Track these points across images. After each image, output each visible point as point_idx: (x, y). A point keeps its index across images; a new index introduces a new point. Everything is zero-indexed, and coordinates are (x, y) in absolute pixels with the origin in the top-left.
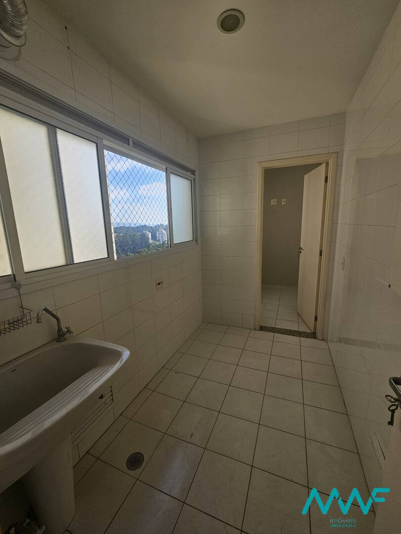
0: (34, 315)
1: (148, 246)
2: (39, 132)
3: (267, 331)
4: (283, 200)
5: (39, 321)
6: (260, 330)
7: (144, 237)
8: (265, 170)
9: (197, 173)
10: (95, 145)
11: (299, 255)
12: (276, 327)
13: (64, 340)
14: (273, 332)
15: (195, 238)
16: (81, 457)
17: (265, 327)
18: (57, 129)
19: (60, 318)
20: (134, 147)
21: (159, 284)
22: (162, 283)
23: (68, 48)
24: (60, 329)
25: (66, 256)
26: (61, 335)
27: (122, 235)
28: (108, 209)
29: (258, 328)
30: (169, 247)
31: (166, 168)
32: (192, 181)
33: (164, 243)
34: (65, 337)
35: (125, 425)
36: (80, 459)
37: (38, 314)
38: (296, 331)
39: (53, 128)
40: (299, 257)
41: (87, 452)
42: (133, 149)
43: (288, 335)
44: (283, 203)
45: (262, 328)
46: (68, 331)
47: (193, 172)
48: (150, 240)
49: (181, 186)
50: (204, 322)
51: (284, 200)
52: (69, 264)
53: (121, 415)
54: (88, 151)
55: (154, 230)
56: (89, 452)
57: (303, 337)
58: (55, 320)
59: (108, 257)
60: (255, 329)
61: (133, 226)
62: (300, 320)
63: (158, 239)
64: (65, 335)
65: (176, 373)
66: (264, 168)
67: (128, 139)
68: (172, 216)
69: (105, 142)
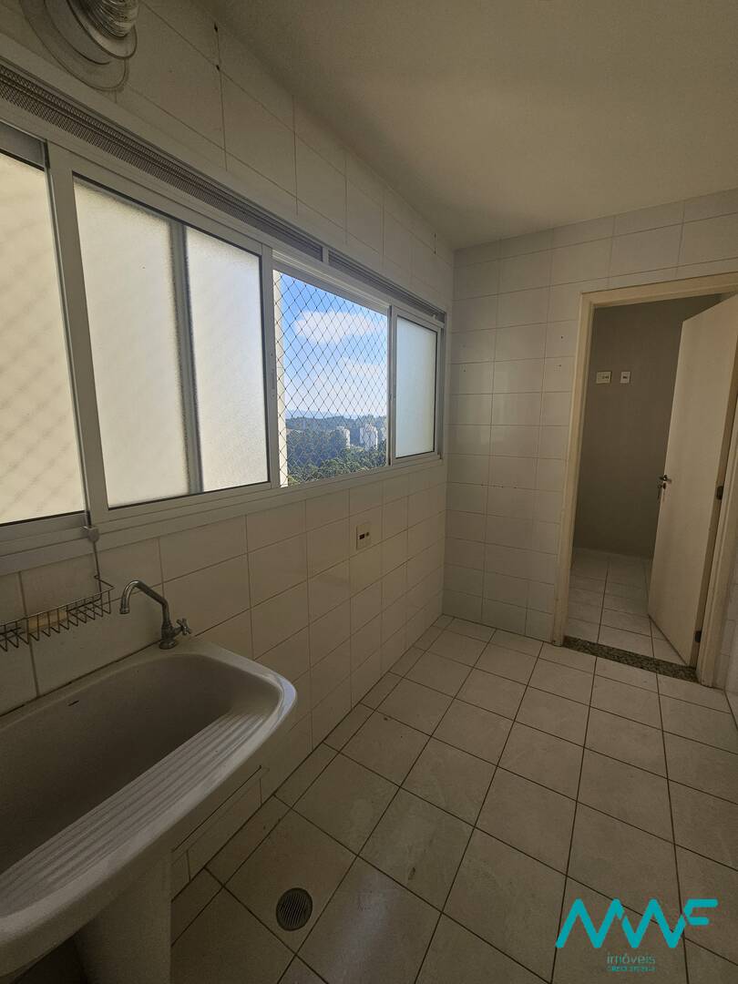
0: (117, 594)
1: (343, 453)
2: (156, 234)
3: (578, 650)
4: (623, 374)
5: (124, 609)
6: (563, 646)
7: (338, 436)
8: (595, 310)
9: (449, 318)
10: (257, 258)
11: (660, 492)
12: (600, 643)
13: (174, 646)
14: (593, 654)
15: (438, 448)
16: (192, 876)
17: (575, 640)
18: (188, 228)
19: (168, 601)
20: (331, 265)
21: (362, 537)
22: (368, 534)
23: (218, 68)
24: (166, 624)
25: (189, 477)
26: (168, 635)
27: (299, 432)
28: (275, 387)
29: (559, 641)
30: (387, 464)
31: (391, 307)
32: (439, 334)
33: (372, 449)
34: (175, 638)
35: (279, 820)
36: (191, 880)
37: (124, 595)
38: (647, 659)
39: (180, 224)
40: (659, 498)
41: (204, 867)
42: (330, 268)
43: (628, 664)
44: (623, 381)
45: (569, 643)
46: (182, 628)
47: (442, 316)
48: (348, 444)
49: (416, 343)
50: (443, 614)
51: (627, 374)
52: (193, 493)
53: (274, 794)
54: (244, 270)
55: (355, 426)
56: (208, 867)
57: (664, 674)
58: (160, 605)
59: (269, 481)
60: (553, 643)
61: (319, 417)
62: (656, 634)
63: (362, 442)
64: (175, 635)
65: (386, 719)
66: (595, 305)
67: (322, 248)
68: (395, 402)
69: (278, 255)
